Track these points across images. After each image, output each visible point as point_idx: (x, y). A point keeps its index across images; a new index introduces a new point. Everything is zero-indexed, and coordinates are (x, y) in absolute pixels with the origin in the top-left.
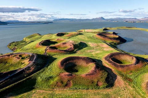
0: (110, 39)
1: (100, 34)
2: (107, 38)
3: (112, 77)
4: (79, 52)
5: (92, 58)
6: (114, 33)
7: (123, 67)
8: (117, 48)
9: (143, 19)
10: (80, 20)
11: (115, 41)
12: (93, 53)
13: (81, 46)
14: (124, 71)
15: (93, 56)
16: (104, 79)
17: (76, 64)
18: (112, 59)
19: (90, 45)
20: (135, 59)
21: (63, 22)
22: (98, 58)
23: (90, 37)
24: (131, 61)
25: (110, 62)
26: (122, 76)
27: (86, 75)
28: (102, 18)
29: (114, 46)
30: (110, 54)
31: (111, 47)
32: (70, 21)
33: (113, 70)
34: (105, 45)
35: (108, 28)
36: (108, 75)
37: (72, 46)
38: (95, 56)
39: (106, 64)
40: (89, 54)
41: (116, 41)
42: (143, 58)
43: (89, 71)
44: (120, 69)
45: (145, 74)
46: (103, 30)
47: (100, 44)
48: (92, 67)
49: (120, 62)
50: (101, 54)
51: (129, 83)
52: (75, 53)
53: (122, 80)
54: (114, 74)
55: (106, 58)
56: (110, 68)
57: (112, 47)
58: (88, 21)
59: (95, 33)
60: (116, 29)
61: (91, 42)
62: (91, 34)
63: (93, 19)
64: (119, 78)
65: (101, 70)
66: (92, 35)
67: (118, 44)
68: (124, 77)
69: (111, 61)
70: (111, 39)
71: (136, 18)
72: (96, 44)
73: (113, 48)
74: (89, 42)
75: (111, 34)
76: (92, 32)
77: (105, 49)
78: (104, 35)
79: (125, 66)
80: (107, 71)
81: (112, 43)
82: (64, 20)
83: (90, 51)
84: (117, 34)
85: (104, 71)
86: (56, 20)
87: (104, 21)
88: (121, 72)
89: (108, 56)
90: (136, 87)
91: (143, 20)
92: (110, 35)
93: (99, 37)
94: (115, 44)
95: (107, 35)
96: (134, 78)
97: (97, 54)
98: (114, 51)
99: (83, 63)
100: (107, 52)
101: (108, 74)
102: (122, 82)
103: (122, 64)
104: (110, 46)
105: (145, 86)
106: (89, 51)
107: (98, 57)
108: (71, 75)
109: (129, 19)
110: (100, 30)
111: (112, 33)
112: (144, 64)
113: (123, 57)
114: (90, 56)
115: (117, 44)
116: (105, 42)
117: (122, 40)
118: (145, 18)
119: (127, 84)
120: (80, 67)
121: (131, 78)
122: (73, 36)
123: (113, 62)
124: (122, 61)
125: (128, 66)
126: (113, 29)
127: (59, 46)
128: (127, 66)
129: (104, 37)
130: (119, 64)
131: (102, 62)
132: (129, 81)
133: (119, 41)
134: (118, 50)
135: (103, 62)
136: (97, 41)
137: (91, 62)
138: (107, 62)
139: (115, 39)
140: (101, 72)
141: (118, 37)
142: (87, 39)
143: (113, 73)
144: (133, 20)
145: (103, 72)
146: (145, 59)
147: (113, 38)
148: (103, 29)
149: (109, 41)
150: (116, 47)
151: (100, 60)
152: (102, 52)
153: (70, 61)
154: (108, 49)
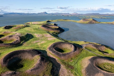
0: (52, 30)
1: (44, 26)
2: (50, 29)
3: (56, 67)
4: (25, 44)
5: (38, 49)
6: (55, 25)
7: (64, 55)
8: (58, 37)
9: (73, 14)
10: (28, 14)
11: (56, 31)
12: (38, 44)
13: (28, 37)
14: (66, 59)
15: (39, 47)
16: (49, 71)
17: (22, 58)
18: (55, 49)
19: (36, 36)
20: (73, 46)
21: (13, 15)
22: (43, 48)
23: (36, 28)
24: (70, 49)
26: (65, 64)
27: (32, 70)
28: (45, 13)
29: (55, 35)
30: (53, 44)
31: (53, 37)
32: (19, 15)
33: (57, 59)
34: (49, 35)
35: (50, 21)
36: (52, 66)
37: (19, 39)
38: (40, 46)
39: (50, 54)
40: (35, 45)
41: (57, 31)
43: (34, 65)
44: (63, 58)
45: (82, 59)
46: (47, 22)
47: (44, 34)
50: (45, 44)
51: (71, 70)
52: (22, 45)
53: (65, 69)
54: (58, 63)
55: (50, 49)
56: (54, 57)
57: (54, 37)
58: (34, 15)
59: (40, 24)
60: (56, 21)
61: (37, 33)
62: (37, 25)
63: (39, 14)
64: (63, 67)
65: (46, 62)
66: (37, 27)
67: (59, 33)
68: (66, 65)
69: (54, 51)
70: (53, 29)
71: (69, 13)
72: (41, 35)
73: (55, 37)
74: (35, 33)
75: (53, 25)
76: (38, 24)
77: (49, 39)
78: (47, 26)
79: (66, 54)
80: (52, 62)
81: (54, 33)
82: (14, 14)
83: (36, 42)
84: (57, 25)
85: (48, 62)
86: (6, 14)
87: (47, 15)
88: (63, 60)
89: (51, 46)
90: (77, 74)
91: (73, 15)
92: (52, 26)
93: (44, 28)
94: (56, 33)
95: (50, 27)
96: (75, 65)
97: (42, 45)
98: (57, 40)
99: (28, 56)
100: (51, 41)
102: (65, 71)
103: (64, 52)
104: (52, 35)
105: (84, 72)
106: (35, 42)
107: (43, 47)
108: (15, 73)
109: (65, 13)
110: (44, 22)
111: (53, 24)
112: (80, 50)
113: (64, 46)
114: (36, 47)
115: (58, 34)
116: (48, 32)
117: (61, 30)
118: (75, 13)
119: (70, 72)
121: (72, 65)
122: (20, 28)
123: (56, 52)
124: (63, 50)
125: (69, 54)
126: (54, 21)
127: (5, 40)
128: (68, 54)
129: (47, 28)
130: (61, 53)
131: (46, 52)
132: (71, 68)
133: (59, 31)
134: (59, 39)
135: (48, 53)
136: (42, 32)
137: (37, 54)
138: (51, 52)
139: (56, 29)
140: (46, 64)
141: (58, 27)
142: (33, 31)
143: (57, 63)
144: (67, 14)
145: (48, 64)
146: (80, 45)
147: (54, 29)
148: (47, 21)
149: (52, 32)
150: (57, 36)
151: (45, 51)
152: (46, 42)
153: (15, 56)
154: (51, 39)
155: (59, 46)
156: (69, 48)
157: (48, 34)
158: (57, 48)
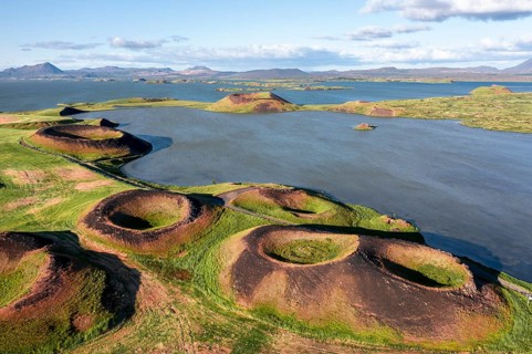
0: (92, 148)
1: (50, 131)
2: (82, 142)
3: (124, 282)
5: (32, 229)
6: (105, 124)
7: (153, 237)
8: (125, 177)
9: (192, 72)
11: (113, 153)
12: (31, 211)
14: (160, 251)
15: (36, 223)
16: (95, 299)
18: (112, 219)
19: (15, 181)
20: (186, 203)
22: (59, 224)
23: (6, 145)
24: (175, 214)
25: (110, 231)
26: (157, 267)
27: (18, 306)
28: (49, 67)
29: (112, 170)
30: (103, 201)
31: (102, 176)
33: (122, 255)
34: (78, 172)
35: (79, 106)
36: (107, 281)
38: (43, 219)
39: (94, 240)
40: (17, 217)
41: (115, 150)
42: (210, 196)
43: (27, 287)
44: (147, 247)
45: (223, 242)
46: (62, 114)
47: (55, 169)
48: (36, 266)
49: (142, 223)
50: (66, 207)
51: (183, 284)
53: (158, 283)
54: (129, 269)
55: (90, 221)
56: (112, 251)
57: (106, 175)
59: (26, 126)
60: (110, 107)
61: (16, 165)
62: (11, 131)
63: (11, 72)
64: (148, 278)
65: (76, 269)
66: (14, 137)
67: (127, 160)
68: (163, 271)
69: (111, 227)
70: (96, 144)
71: (169, 69)
72: (41, 171)
73: (111, 177)
74: (5, 167)
75: (95, 127)
76: (13, 126)
77: (80, 187)
78: (68, 132)
79: (160, 233)
80: (101, 268)
81: (103, 159)
83: (19, 203)
84: (117, 125)
85: (89, 270)
87: (58, 77)
88: (151, 257)
89: (96, 210)
90: (205, 293)
91: (191, 76)
92: (93, 131)
93: (49, 141)
94: (115, 161)
95: (81, 133)
96: (195, 265)
97: (51, 211)
98: (117, 187)
100: (91, 195)
101: (107, 275)
102: (159, 291)
103: (151, 227)
104: (97, 170)
105: (227, 281)
106: (12, 205)
107: (58, 220)
109: (150, 70)
110: (50, 115)
111: (97, 122)
112: (215, 213)
113: (150, 204)
114: (21, 224)
115: (120, 162)
116: (76, 160)
117: (137, 147)
118: (196, 68)
119: (176, 290)
121: (186, 267)
123: (118, 230)
124: (148, 219)
125: (171, 230)
126: (99, 107)
128: (166, 231)
129: (67, 141)
130: (140, 232)
131: (75, 236)
132: (182, 279)
133: (126, 151)
134: (127, 182)
135: (81, 238)
136: (40, 158)
137: (32, 249)
138: (97, 233)
139: (111, 143)
140: (79, 276)
141: (120, 135)
143: (126, 268)
144: (163, 73)
145: (88, 274)
146: (216, 197)
147: (103, 142)
148: (61, 109)
149: (91, 155)
150: (120, 174)
151: (69, 232)
152: (69, 199)
154: (92, 185)
155: (130, 209)
156: (171, 211)
157: (76, 167)
158: (120, 216)
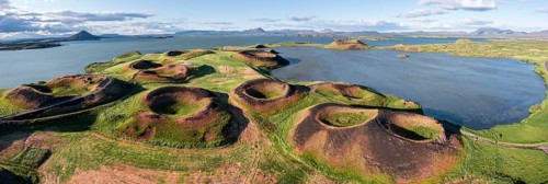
0: (260, 61)
1: (245, 53)
3: (238, 124)
5: (213, 90)
6: (273, 52)
7: (262, 103)
10: (222, 33)
11: (268, 64)
12: (219, 83)
13: (206, 70)
14: (264, 112)
15: (217, 88)
16: (219, 128)
17: (178, 99)
18: (247, 92)
19: (221, 71)
20: (287, 88)
22: (225, 90)
23: (225, 57)
24: (280, 93)
26: (258, 119)
27: (186, 119)
28: (260, 30)
29: (264, 71)
31: (257, 74)
33: (245, 110)
34: (249, 70)
35: (266, 45)
36: (230, 121)
37: (185, 71)
38: (221, 87)
39: (235, 100)
41: (270, 63)
42: (304, 86)
43: (194, 112)
44: (258, 108)
47: (239, 68)
48: (203, 105)
49: (260, 95)
50: (232, 84)
52: (187, 82)
53: (256, 129)
54: (245, 118)
55: (237, 91)
56: (240, 107)
57: (260, 73)
60: (278, 46)
61: (224, 65)
64: (252, 125)
65: (218, 111)
66: (229, 54)
67: (274, 68)
68: (261, 123)
69: (244, 95)
70: (262, 59)
72: (233, 68)
74: (220, 65)
75: (267, 52)
76: (232, 50)
77: (244, 77)
78: (252, 54)
79: (268, 102)
80: (231, 113)
81: (263, 66)
83: (217, 80)
84: (277, 53)
85: (224, 113)
86: (180, 33)
87: (263, 34)
88: (258, 114)
89: (242, 85)
90: (279, 140)
92: (265, 54)
93: (242, 56)
94: (268, 68)
95: (258, 54)
96: (280, 123)
97: (226, 85)
98: (259, 77)
99: (190, 99)
101: (232, 118)
102: (255, 133)
103: (265, 98)
104: (257, 71)
105: (292, 134)
106: (214, 80)
107: (226, 88)
108: (157, 117)
110: (250, 48)
111: (269, 51)
112: (302, 95)
113: (269, 87)
114: (211, 87)
115: (271, 69)
116: (250, 65)
117: (282, 62)
119: (264, 135)
120: (183, 105)
121: (275, 123)
122: (195, 55)
123: (247, 97)
124: (265, 94)
125: (274, 101)
126: (274, 46)
127: (162, 71)
128: (271, 101)
129: (249, 57)
130: (257, 99)
131: (228, 97)
132: (270, 129)
133: (275, 64)
135: (230, 98)
136: (236, 63)
137: (206, 98)
138: (237, 96)
139: (269, 59)
140: (218, 114)
141: (274, 56)
142: (218, 61)
143: (243, 117)
145: (222, 115)
147: (266, 58)
148: (257, 46)
149: (258, 64)
150: (267, 73)
151: (226, 94)
152: (237, 81)
153: (167, 95)
154: (251, 77)
155: (259, 88)
156: (278, 92)
157: (248, 68)
158: (252, 91)
